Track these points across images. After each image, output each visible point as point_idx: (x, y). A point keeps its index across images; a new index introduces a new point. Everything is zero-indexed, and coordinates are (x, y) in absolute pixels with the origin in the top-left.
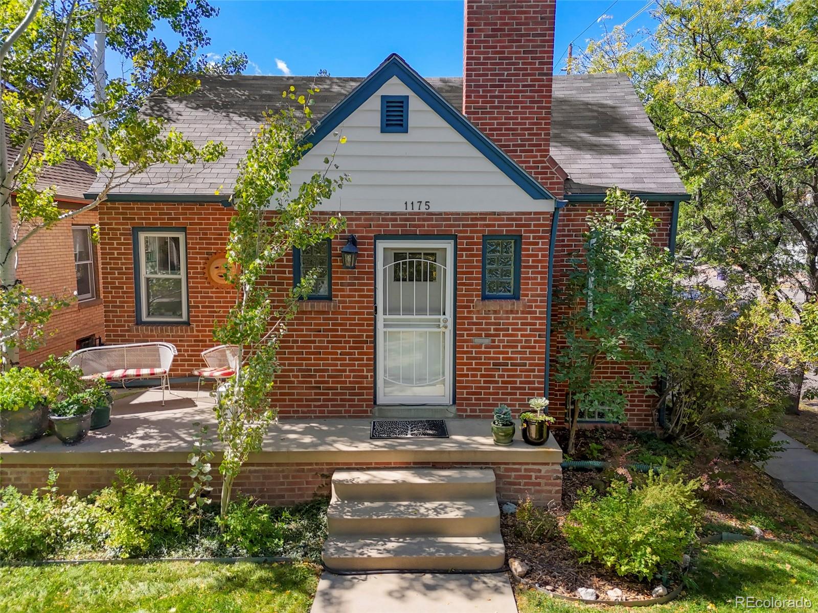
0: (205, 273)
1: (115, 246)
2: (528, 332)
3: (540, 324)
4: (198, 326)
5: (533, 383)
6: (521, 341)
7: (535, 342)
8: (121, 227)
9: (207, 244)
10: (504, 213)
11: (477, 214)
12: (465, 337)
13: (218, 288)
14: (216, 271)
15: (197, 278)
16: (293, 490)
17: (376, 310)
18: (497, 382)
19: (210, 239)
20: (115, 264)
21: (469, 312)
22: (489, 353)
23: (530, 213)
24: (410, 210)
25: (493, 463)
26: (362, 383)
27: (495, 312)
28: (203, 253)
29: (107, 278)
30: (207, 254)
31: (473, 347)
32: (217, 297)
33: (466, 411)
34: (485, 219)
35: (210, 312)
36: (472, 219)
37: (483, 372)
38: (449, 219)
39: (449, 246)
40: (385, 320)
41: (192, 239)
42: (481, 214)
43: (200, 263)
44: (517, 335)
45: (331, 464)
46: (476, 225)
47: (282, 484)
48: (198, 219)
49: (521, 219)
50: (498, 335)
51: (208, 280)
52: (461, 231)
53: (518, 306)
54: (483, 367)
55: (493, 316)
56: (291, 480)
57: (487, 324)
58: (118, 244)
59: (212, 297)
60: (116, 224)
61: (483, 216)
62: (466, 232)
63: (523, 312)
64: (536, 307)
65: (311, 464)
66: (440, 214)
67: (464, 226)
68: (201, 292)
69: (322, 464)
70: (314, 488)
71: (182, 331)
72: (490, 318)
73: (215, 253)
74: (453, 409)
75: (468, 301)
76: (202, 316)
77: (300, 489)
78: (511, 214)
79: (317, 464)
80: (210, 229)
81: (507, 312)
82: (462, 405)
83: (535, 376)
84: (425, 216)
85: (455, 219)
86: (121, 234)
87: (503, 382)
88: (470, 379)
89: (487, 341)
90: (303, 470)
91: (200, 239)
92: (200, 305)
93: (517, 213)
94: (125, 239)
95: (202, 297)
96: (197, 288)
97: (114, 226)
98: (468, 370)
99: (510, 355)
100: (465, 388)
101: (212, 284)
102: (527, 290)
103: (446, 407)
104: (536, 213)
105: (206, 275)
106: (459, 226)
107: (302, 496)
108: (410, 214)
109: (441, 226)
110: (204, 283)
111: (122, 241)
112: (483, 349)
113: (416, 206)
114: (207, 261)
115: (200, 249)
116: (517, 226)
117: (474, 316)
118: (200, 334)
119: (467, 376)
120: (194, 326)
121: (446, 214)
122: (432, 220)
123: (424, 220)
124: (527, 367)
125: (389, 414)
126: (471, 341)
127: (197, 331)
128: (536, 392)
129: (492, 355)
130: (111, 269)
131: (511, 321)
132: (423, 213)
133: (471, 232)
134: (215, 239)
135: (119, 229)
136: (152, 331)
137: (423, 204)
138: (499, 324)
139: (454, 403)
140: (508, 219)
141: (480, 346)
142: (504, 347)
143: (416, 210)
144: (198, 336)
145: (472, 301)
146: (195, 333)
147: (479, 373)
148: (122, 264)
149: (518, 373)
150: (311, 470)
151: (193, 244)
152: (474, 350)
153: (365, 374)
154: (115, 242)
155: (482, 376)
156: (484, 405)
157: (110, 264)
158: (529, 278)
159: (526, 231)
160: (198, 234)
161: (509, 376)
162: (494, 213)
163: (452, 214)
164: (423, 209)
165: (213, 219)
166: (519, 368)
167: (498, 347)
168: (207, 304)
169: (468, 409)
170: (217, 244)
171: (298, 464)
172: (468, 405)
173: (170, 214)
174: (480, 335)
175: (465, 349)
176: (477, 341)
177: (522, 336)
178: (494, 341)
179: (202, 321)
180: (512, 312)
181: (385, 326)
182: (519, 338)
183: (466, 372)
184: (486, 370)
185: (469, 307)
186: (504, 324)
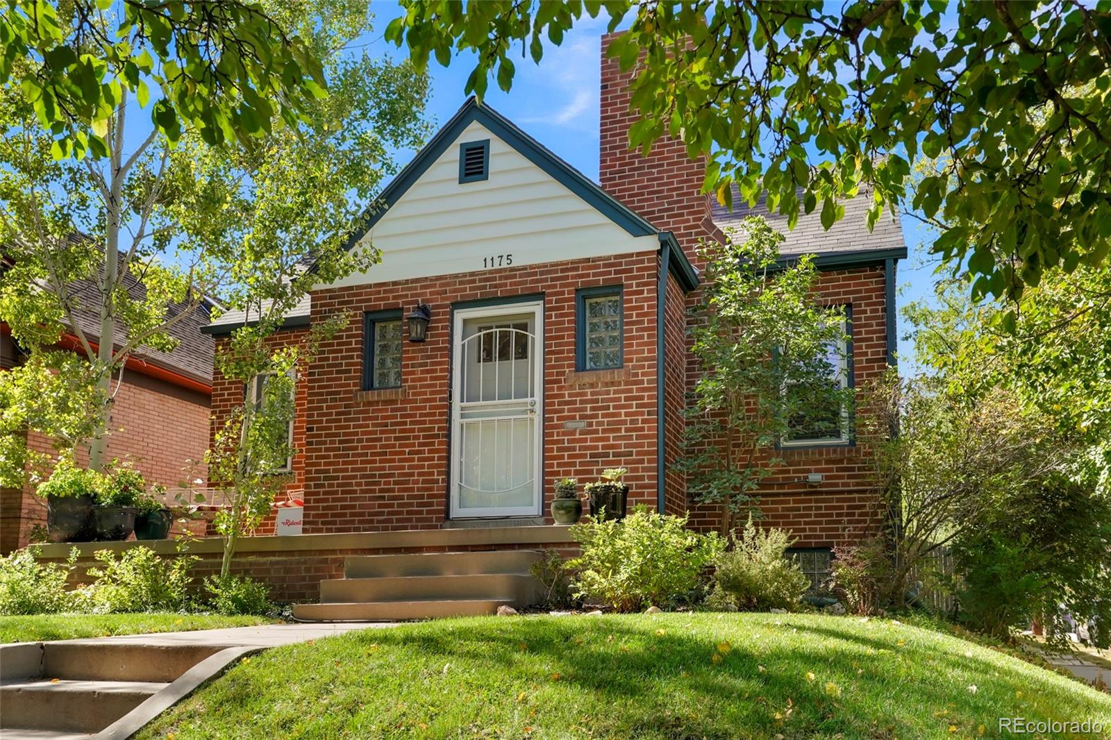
2: (634, 409)
3: (650, 397)
5: (642, 478)
6: (624, 422)
7: (644, 421)
10: (600, 259)
11: (567, 264)
12: (555, 422)
17: (450, 396)
21: (560, 388)
22: (585, 440)
23: (631, 255)
24: (489, 267)
25: (544, 545)
26: (431, 489)
27: (592, 385)
31: (564, 434)
34: (577, 269)
36: (563, 271)
37: (578, 468)
38: (535, 274)
39: (536, 308)
40: (462, 409)
42: (572, 263)
44: (619, 415)
46: (567, 277)
49: (620, 264)
50: (596, 416)
52: (549, 287)
53: (620, 375)
54: (578, 461)
55: (589, 391)
57: (582, 402)
61: (574, 265)
62: (555, 286)
63: (627, 383)
64: (644, 374)
65: (335, 552)
66: (525, 268)
67: (553, 279)
72: (585, 394)
74: (540, 520)
75: (558, 374)
78: (609, 258)
81: (606, 384)
83: (644, 469)
84: (508, 273)
85: (542, 273)
89: (582, 425)
93: (616, 257)
98: (559, 465)
99: (611, 442)
102: (632, 352)
103: (532, 519)
104: (639, 254)
106: (546, 280)
108: (491, 272)
109: (525, 282)
112: (577, 436)
113: (497, 261)
116: (616, 272)
117: (566, 393)
121: (531, 267)
122: (515, 277)
123: (507, 278)
124: (634, 457)
126: (561, 426)
128: (646, 491)
129: (589, 444)
131: (612, 396)
132: (505, 270)
133: (562, 286)
137: (505, 257)
138: (597, 401)
139: (544, 513)
140: (605, 266)
141: (573, 433)
142: (604, 431)
143: (496, 266)
145: (563, 373)
146: (296, 483)
147: (572, 469)
150: (335, 560)
152: (566, 438)
153: (436, 477)
158: (633, 338)
159: (627, 278)
162: (588, 260)
163: (538, 266)
164: (504, 265)
166: (623, 459)
167: (596, 432)
171: (322, 552)
174: (573, 418)
175: (555, 438)
176: (570, 425)
177: (627, 414)
178: (590, 424)
180: (613, 384)
181: (462, 416)
182: (623, 418)
183: (555, 469)
184: (581, 464)
185: (559, 381)
186: (603, 401)
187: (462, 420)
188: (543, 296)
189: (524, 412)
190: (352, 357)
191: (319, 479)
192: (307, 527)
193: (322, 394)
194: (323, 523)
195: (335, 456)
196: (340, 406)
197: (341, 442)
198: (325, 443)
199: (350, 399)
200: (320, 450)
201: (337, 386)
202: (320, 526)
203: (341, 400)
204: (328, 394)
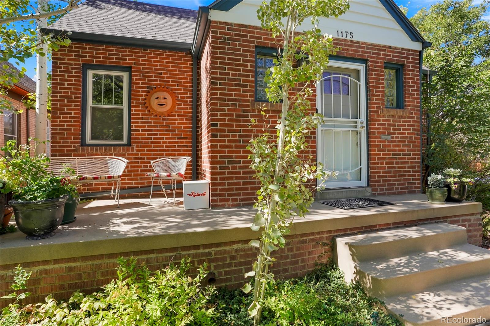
0: (146, 104)
1: (66, 77)
2: (411, 132)
3: (418, 126)
4: (137, 146)
5: (415, 167)
6: (407, 138)
7: (416, 138)
8: (73, 62)
9: (148, 80)
10: (395, 48)
11: (380, 46)
12: (376, 135)
13: (156, 116)
14: (156, 101)
15: (139, 107)
16: (296, 262)
17: (317, 112)
18: (395, 168)
19: (151, 77)
20: (64, 93)
21: (378, 116)
22: (390, 146)
23: (408, 50)
24: (340, 37)
25: (443, 218)
27: (393, 117)
28: (145, 88)
29: (56, 105)
30: (148, 88)
31: (381, 142)
32: (155, 123)
33: (377, 190)
34: (384, 50)
35: (148, 135)
36: (378, 50)
37: (387, 161)
38: (364, 48)
39: (362, 68)
41: (136, 76)
42: (382, 47)
43: (142, 95)
44: (405, 134)
45: (330, 232)
46: (380, 54)
47: (287, 257)
48: (142, 60)
49: (404, 54)
50: (395, 133)
51: (148, 109)
52: (371, 57)
53: (406, 113)
54: (387, 157)
55: (392, 119)
56: (295, 252)
57: (388, 125)
58: (69, 76)
59: (150, 123)
60: (68, 59)
62: (374, 58)
63: (408, 117)
64: (415, 114)
65: (313, 234)
66: (358, 43)
67: (373, 53)
68: (141, 119)
69: (323, 233)
70: (315, 257)
71: (124, 150)
72: (390, 121)
73: (155, 88)
74: (369, 189)
75: (377, 108)
76: (142, 138)
77: (303, 261)
78: (399, 49)
79: (319, 233)
80: (151, 69)
81: (399, 117)
82: (374, 186)
83: (415, 163)
84: (349, 43)
85: (368, 48)
86: (72, 68)
87: (399, 168)
88: (379, 166)
89: (389, 137)
90: (305, 242)
91: (143, 76)
92: (140, 129)
93: (403, 49)
94: (75, 73)
95: (142, 123)
96: (138, 115)
97: (66, 61)
98: (378, 159)
99: (402, 148)
100: (377, 173)
101: (151, 112)
102: (409, 101)
103: (364, 189)
104: (412, 50)
105: (147, 105)
106: (370, 53)
107: (304, 267)
108: (340, 40)
109: (359, 51)
110: (144, 111)
111: (73, 74)
112: (387, 144)
113: (344, 34)
114: (148, 94)
115: (142, 84)
116: (402, 57)
117: (381, 119)
118: (139, 153)
119: (377, 163)
120: (135, 146)
121: (362, 43)
122: (353, 46)
123: (349, 46)
124: (411, 156)
125: (328, 197)
126: (380, 137)
127: (137, 150)
128: (416, 173)
129: (392, 148)
130: (61, 97)
131: (401, 123)
132: (348, 41)
133: (378, 58)
134: (155, 77)
135: (71, 64)
136: (96, 150)
137: (349, 34)
138: (395, 125)
139: (368, 185)
140: (398, 53)
141: (384, 141)
142: (399, 142)
143: (344, 37)
144: (137, 155)
145: (379, 108)
146: (135, 152)
147: (385, 161)
148: (72, 93)
149: (407, 160)
150: (313, 240)
151: (136, 79)
152: (381, 144)
154: (66, 75)
155: (387, 163)
156: (388, 185)
157: (60, 92)
158: (410, 94)
159: (407, 62)
160: (142, 72)
161: (402, 163)
162: (389, 47)
163: (366, 44)
164: (349, 38)
165: (155, 61)
166: (407, 157)
167: (395, 142)
168: (146, 128)
169: (379, 188)
170: (157, 81)
171: (302, 235)
172: (379, 186)
173: (119, 55)
174: (384, 133)
175: (376, 144)
176: (384, 137)
177: (408, 134)
178: (392, 138)
179: (141, 142)
180: (402, 117)
181: (322, 126)
182: (407, 135)
183: (377, 161)
184: (389, 159)
185: (377, 112)
186: (398, 125)
187: (323, 128)
188: (365, 61)
189: (356, 127)
190: (248, 76)
191: (224, 162)
192: (215, 198)
193: (224, 100)
194: (229, 195)
195: (236, 147)
196: (239, 111)
197: (240, 136)
198: (227, 136)
199: (248, 106)
200: (224, 141)
201: (236, 95)
202: (227, 197)
203: (240, 106)
204: (229, 100)
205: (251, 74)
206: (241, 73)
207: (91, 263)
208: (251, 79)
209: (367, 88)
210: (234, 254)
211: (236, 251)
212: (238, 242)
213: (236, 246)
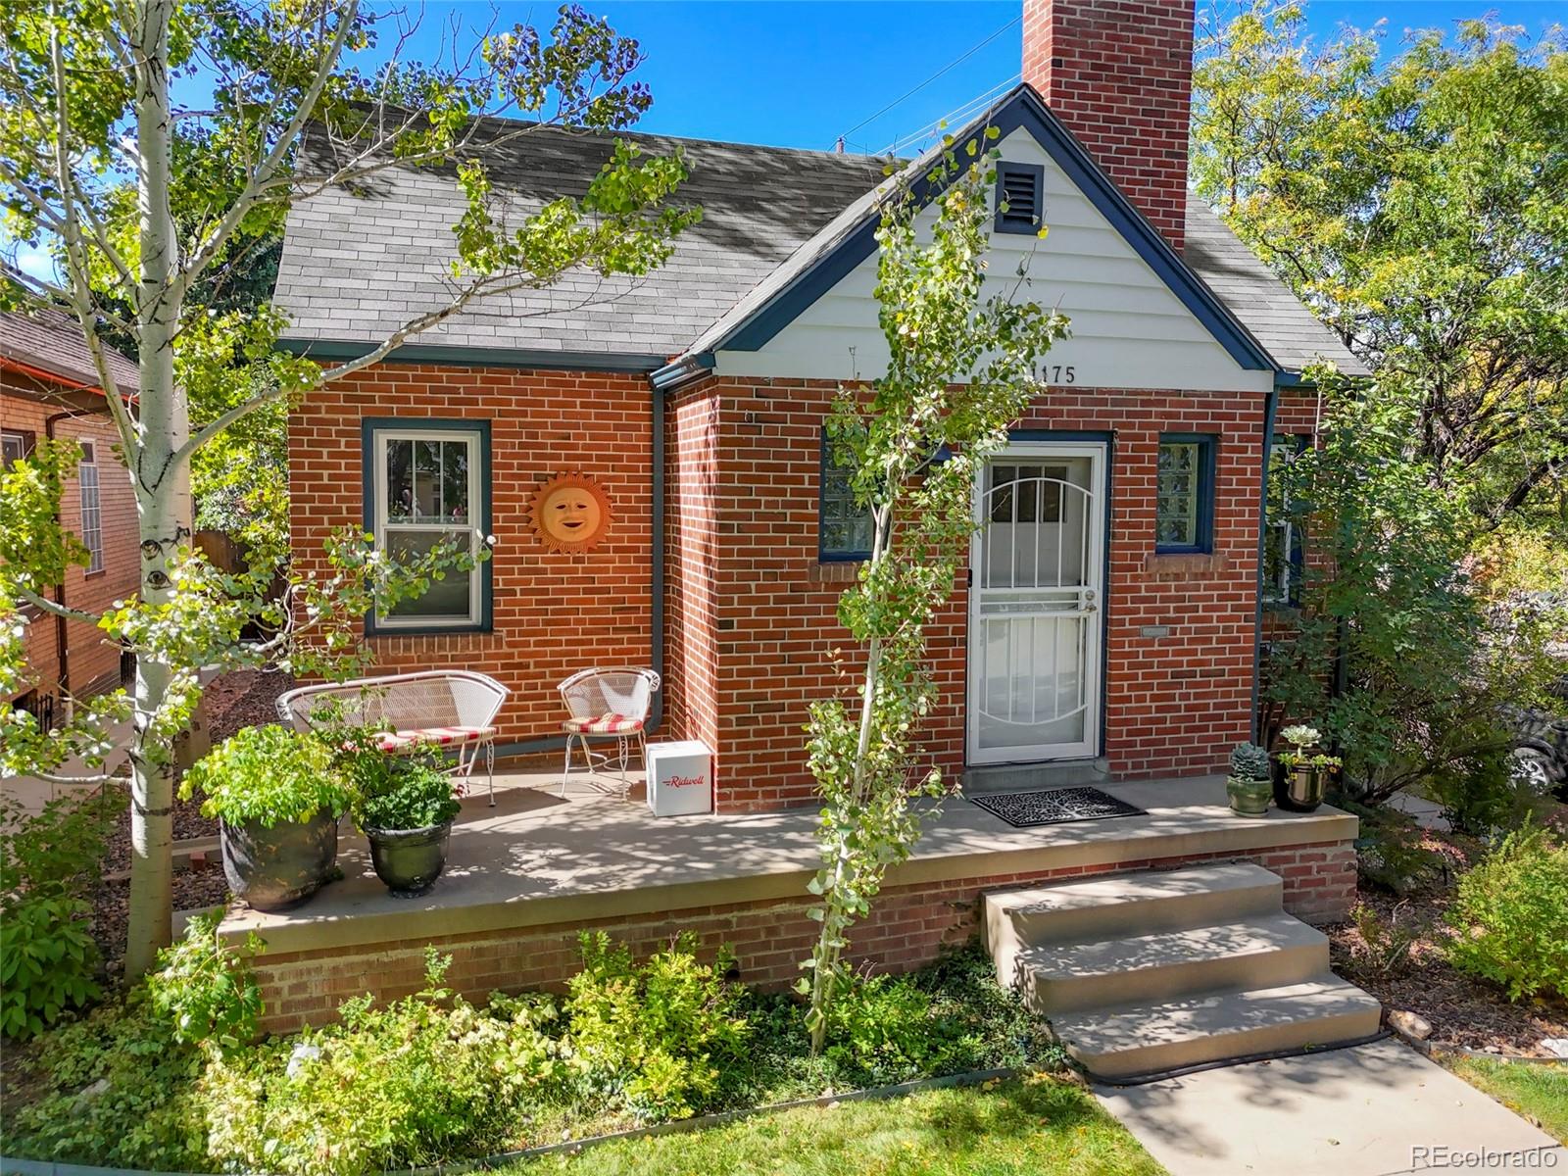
0: (531, 520)
1: (325, 459)
2: (1229, 613)
3: (1248, 597)
4: (511, 634)
5: (1234, 705)
6: (1216, 630)
7: (1240, 629)
8: (341, 417)
9: (536, 456)
10: (1194, 394)
11: (1150, 394)
12: (1127, 626)
13: (558, 552)
14: (560, 515)
15: (512, 529)
16: (900, 942)
17: (970, 578)
18: (1177, 708)
19: (543, 446)
20: (322, 499)
21: (1135, 578)
22: (1166, 654)
23: (1234, 394)
25: (1251, 851)
26: (943, 724)
27: (1178, 577)
28: (527, 477)
29: (303, 532)
30: (537, 477)
31: (1139, 644)
32: (555, 571)
33: (1124, 766)
34: (1162, 403)
35: (538, 602)
36: (1144, 403)
37: (1155, 692)
38: (1104, 402)
39: (1097, 452)
40: (984, 598)
41: (503, 445)
42: (1158, 393)
43: (519, 499)
44: (1210, 619)
45: (973, 881)
46: (1149, 414)
47: (880, 931)
48: (519, 403)
49: (1219, 405)
50: (1180, 620)
51: (538, 535)
52: (1123, 425)
53: (1215, 563)
54: (1156, 682)
55: (1173, 584)
56: (897, 921)
57: (1164, 599)
58: (331, 455)
59: (544, 571)
60: (329, 410)
61: (1159, 397)
62: (1132, 426)
63: (1221, 576)
64: (1243, 565)
65: (936, 885)
66: (1090, 391)
67: (1129, 414)
68: (520, 561)
69: (958, 882)
70: (940, 933)
71: (476, 646)
72: (1167, 589)
73: (555, 477)
74: (1104, 765)
75: (1133, 557)
76: (521, 613)
77: (914, 939)
78: (1206, 394)
79: (948, 883)
80: (544, 425)
81: (1196, 576)
82: (1118, 755)
83: (1238, 694)
84: (1064, 395)
85: (1115, 403)
86: (338, 433)
87: (1188, 708)
88: (1133, 705)
89: (1163, 632)
90: (920, 900)
91: (522, 445)
92: (518, 589)
93: (1216, 394)
94: (348, 445)
95: (522, 572)
96: (512, 551)
97: (323, 415)
98: (1131, 688)
99: (1199, 657)
100: (1126, 722)
101: (545, 542)
102: (1228, 534)
103: (1091, 763)
104: (1244, 395)
105: (534, 524)
106: (1120, 414)
107: (916, 952)
109: (1089, 414)
110: (527, 540)
111: (343, 448)
112: (1156, 648)
113: (1051, 373)
114: (536, 494)
115: (521, 467)
116: (1215, 416)
117: (1143, 585)
118: (516, 651)
119: (1128, 699)
120: (504, 634)
121: (1100, 391)
122: (1074, 402)
123: (1062, 402)
124: (1226, 677)
125: (992, 783)
126: (1137, 633)
127: (510, 645)
128: (1238, 722)
129: (1170, 658)
130: (313, 510)
131: (1202, 593)
132: (1061, 389)
133: (1142, 426)
134: (554, 446)
135: (336, 423)
136: (407, 648)
137: (1063, 371)
138: (1182, 599)
139: (1102, 753)
140: (1202, 405)
141: (1149, 643)
142: (1191, 641)
143: (1050, 382)
144: (511, 656)
145: (1140, 557)
146: (505, 649)
147: (1148, 693)
148: (340, 499)
149: (1212, 689)
150: (936, 897)
151: (504, 455)
152: (1141, 650)
153: (950, 705)
154: (325, 451)
155: (1154, 698)
156: (1157, 753)
157: (312, 499)
158: (1231, 513)
159: (1229, 428)
160: (518, 435)
161: (1197, 696)
162: (1178, 392)
163: (1110, 392)
164: (1063, 382)
165: (552, 404)
166: (1212, 679)
167: (1181, 642)
168: (533, 586)
169: (1130, 762)
170: (558, 457)
171: (914, 887)
172: (1129, 755)
173: (456, 391)
174: (1151, 622)
175: (1127, 649)
176: (1148, 632)
177: (1220, 619)
178: (1173, 632)
179: (520, 623)
180: (1203, 576)
181: (984, 610)
182: (1215, 624)
183: (1126, 693)
184: (1160, 686)
185: (1134, 568)
186: (1191, 598)
187: (984, 616)
188: (1108, 436)
189: (1075, 607)
190: (804, 505)
191: (746, 709)
192: (727, 790)
193: (748, 565)
194: (756, 783)
195: (775, 671)
196: (783, 588)
197: (784, 648)
198: (756, 648)
199: (802, 576)
200: (747, 661)
201: (775, 552)
202: (752, 788)
203: (784, 576)
204: (759, 564)
205: (810, 499)
206: (788, 498)
207: (513, 940)
208: (810, 511)
209: (1109, 504)
210: (774, 924)
211: (779, 917)
212: (783, 900)
213: (778, 909)
